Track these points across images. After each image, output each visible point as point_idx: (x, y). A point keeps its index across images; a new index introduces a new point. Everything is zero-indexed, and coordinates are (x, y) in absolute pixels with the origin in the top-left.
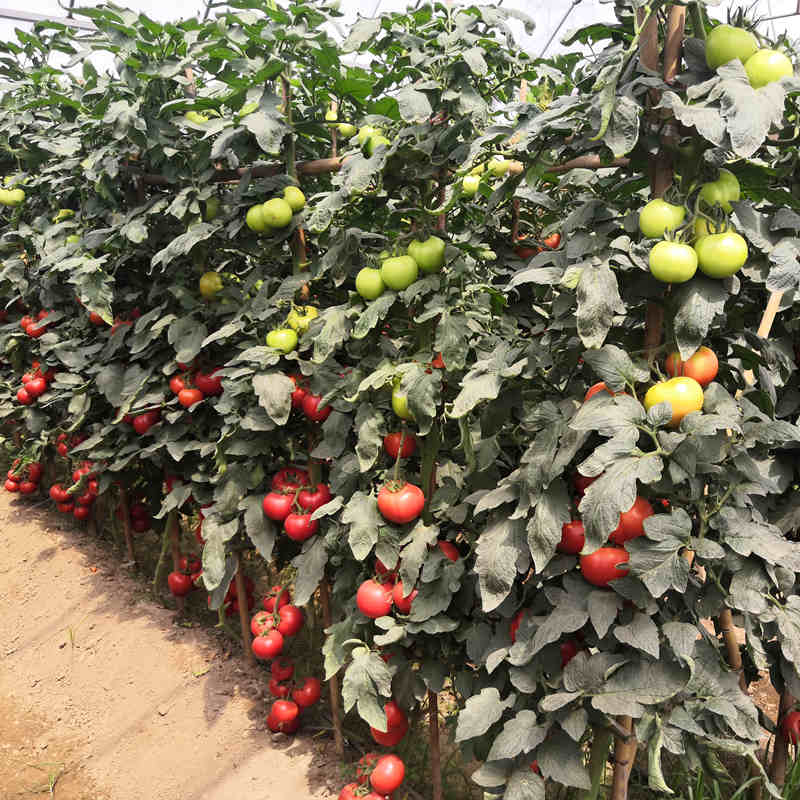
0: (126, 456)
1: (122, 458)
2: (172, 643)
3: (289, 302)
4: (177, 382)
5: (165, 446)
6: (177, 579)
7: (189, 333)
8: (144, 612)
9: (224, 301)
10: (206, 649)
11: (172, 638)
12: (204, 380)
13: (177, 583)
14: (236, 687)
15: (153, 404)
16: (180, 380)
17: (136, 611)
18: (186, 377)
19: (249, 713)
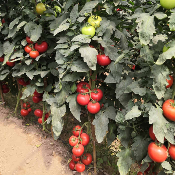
0: (4, 74)
1: (3, 75)
2: (25, 134)
3: (90, 14)
4: (28, 49)
5: (25, 74)
6: (24, 112)
7: (34, 29)
8: (12, 122)
9: (47, 15)
10: (38, 135)
11: (25, 132)
12: (39, 47)
13: (24, 113)
14: (54, 152)
15: (19, 58)
16: (29, 47)
17: (9, 121)
18: (31, 46)
19: (62, 163)
